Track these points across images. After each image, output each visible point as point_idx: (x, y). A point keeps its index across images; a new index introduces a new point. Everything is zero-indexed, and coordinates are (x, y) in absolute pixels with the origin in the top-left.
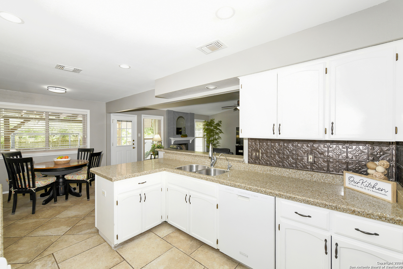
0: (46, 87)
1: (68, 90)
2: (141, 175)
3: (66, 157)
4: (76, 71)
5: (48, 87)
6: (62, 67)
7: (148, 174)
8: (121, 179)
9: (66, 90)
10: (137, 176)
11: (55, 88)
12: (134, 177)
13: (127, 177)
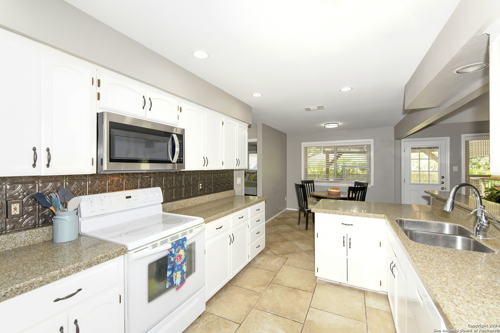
0: (323, 125)
1: (340, 124)
2: (344, 214)
3: (337, 189)
4: (319, 108)
5: (325, 125)
6: (308, 110)
7: (355, 216)
8: (320, 212)
9: (338, 124)
10: (339, 214)
11: (328, 125)
12: (335, 214)
13: (326, 211)
